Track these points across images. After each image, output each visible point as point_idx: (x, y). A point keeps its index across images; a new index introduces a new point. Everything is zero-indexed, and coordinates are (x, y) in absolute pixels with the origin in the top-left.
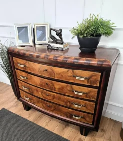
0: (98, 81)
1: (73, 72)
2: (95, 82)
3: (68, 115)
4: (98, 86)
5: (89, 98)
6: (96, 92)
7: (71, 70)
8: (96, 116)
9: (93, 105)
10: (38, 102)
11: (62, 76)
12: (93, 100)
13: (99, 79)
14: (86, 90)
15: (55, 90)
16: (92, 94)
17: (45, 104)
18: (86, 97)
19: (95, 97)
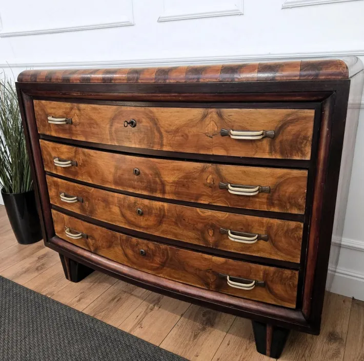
0: (305, 138)
1: (220, 115)
2: (295, 144)
3: (212, 279)
4: (308, 158)
5: (281, 205)
6: (304, 183)
7: (213, 112)
8: (310, 272)
9: (297, 228)
10: (110, 245)
11: (185, 136)
12: (295, 211)
13: (310, 133)
14: (267, 176)
15: (164, 192)
16: (290, 189)
17: (133, 247)
18: (271, 203)
19: (302, 201)
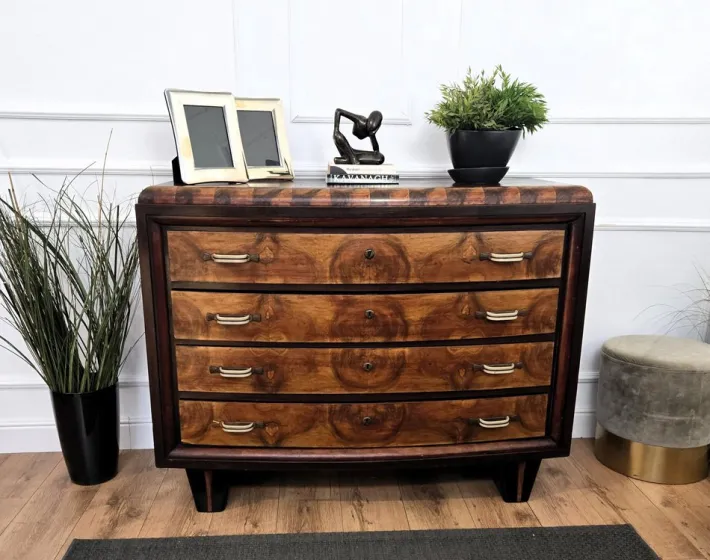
0: (557, 257)
1: (480, 239)
2: (548, 265)
4: (559, 276)
5: (536, 327)
6: (555, 301)
7: (472, 236)
8: (560, 391)
9: (549, 348)
11: (439, 265)
12: (547, 331)
13: (561, 252)
14: (524, 297)
15: (406, 334)
16: (543, 309)
18: (526, 326)
19: (553, 319)
